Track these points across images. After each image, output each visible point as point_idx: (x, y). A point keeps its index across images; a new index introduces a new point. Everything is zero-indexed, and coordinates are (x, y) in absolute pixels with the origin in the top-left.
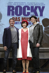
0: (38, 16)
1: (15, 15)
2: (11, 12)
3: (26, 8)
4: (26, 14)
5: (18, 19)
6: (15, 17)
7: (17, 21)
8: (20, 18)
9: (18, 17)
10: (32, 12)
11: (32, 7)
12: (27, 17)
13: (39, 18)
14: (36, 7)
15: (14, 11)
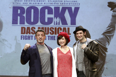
0: (67, 24)
1: (26, 24)
2: (19, 17)
3: (46, 10)
4: (46, 21)
5: (31, 31)
6: (26, 27)
7: (30, 34)
8: (35, 28)
9: (31, 27)
10: (56, 18)
11: (57, 9)
12: (47, 26)
13: (69, 29)
14: (64, 9)
15: (25, 15)
